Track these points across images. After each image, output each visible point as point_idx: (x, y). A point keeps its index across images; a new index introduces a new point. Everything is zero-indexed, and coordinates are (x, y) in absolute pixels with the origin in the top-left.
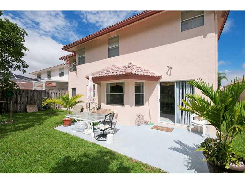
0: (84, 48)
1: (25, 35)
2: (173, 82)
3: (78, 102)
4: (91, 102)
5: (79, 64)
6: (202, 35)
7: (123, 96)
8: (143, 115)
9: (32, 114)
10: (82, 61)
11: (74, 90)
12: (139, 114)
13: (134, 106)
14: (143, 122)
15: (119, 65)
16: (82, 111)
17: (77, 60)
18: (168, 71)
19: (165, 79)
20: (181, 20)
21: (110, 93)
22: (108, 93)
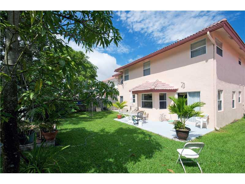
0: (128, 70)
1: (97, 69)
2: (187, 93)
3: (125, 106)
4: (132, 106)
5: (125, 80)
6: (204, 60)
7: (152, 102)
8: (165, 115)
9: (99, 112)
10: (127, 78)
11: (122, 97)
12: (161, 114)
13: (159, 109)
14: (165, 120)
15: (150, 81)
16: (127, 111)
17: (124, 77)
18: (182, 86)
19: (181, 90)
20: (190, 50)
21: (145, 100)
22: (143, 100)
